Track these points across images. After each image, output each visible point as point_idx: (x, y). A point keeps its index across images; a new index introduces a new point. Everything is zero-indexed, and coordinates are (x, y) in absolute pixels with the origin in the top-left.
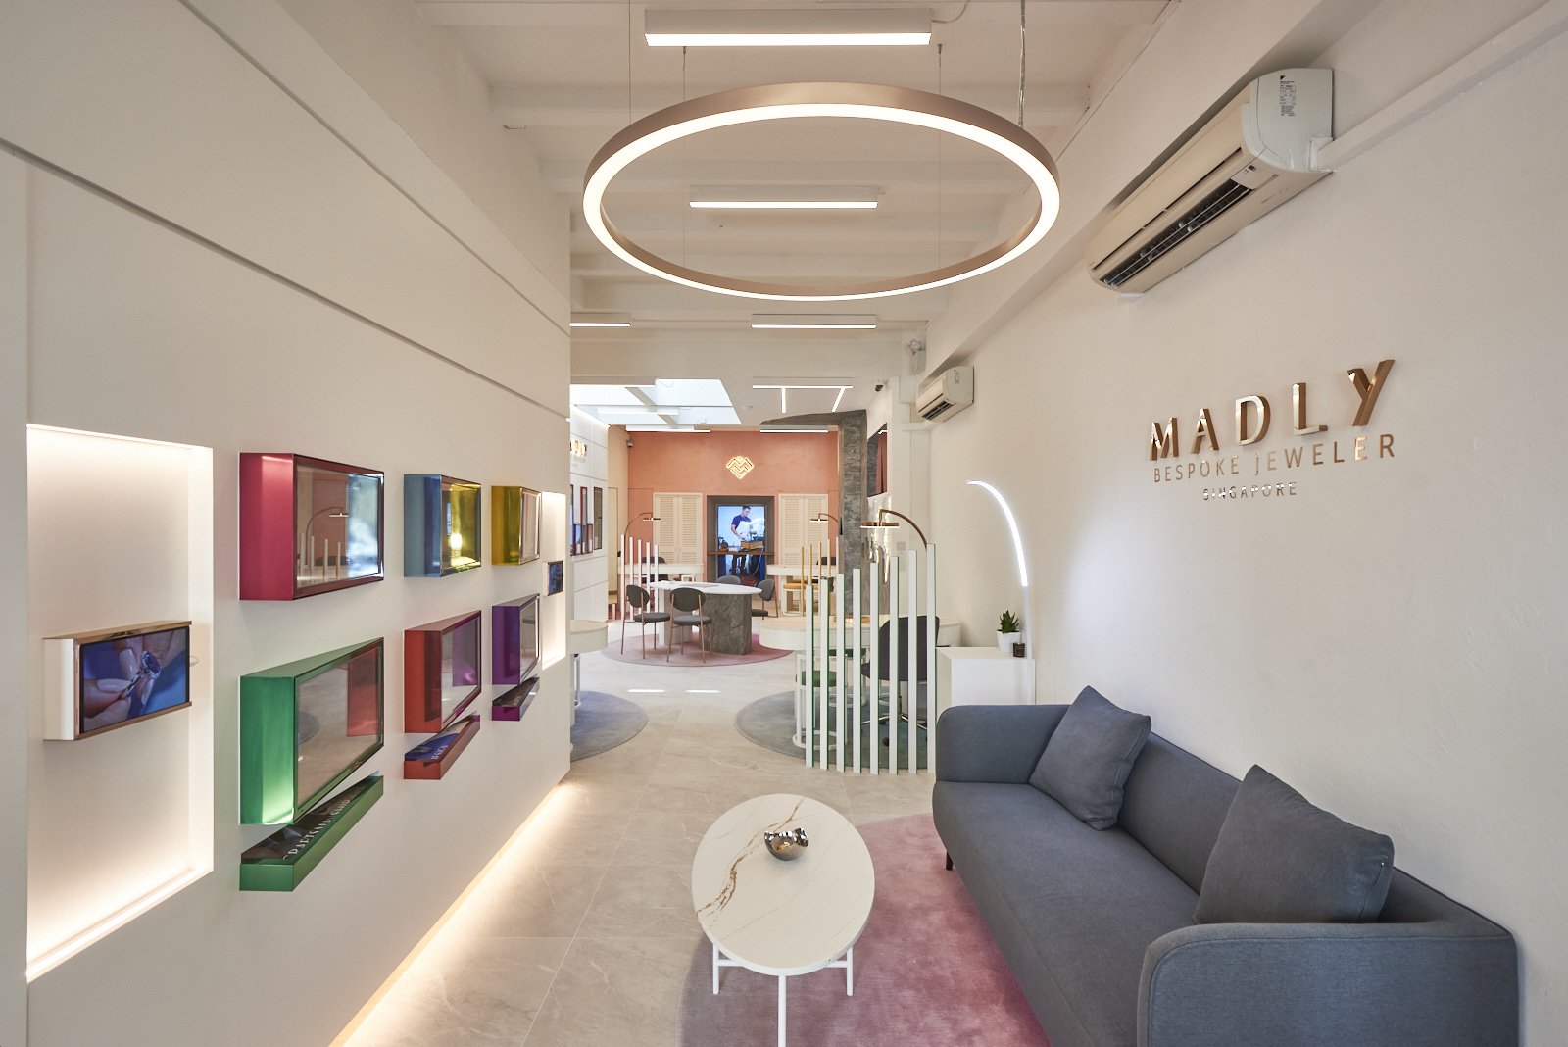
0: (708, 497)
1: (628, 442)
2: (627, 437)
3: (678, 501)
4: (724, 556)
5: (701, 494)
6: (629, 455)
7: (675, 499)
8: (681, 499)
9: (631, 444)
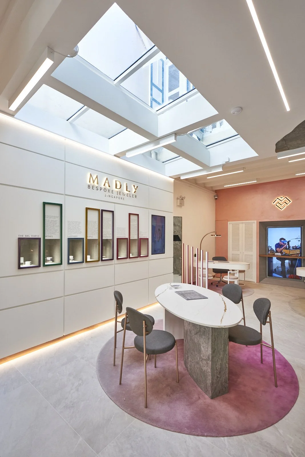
0: (260, 222)
1: (215, 196)
2: (215, 194)
3: (242, 226)
4: (272, 258)
5: (256, 221)
6: (216, 203)
7: (241, 225)
8: (244, 225)
9: (216, 198)
